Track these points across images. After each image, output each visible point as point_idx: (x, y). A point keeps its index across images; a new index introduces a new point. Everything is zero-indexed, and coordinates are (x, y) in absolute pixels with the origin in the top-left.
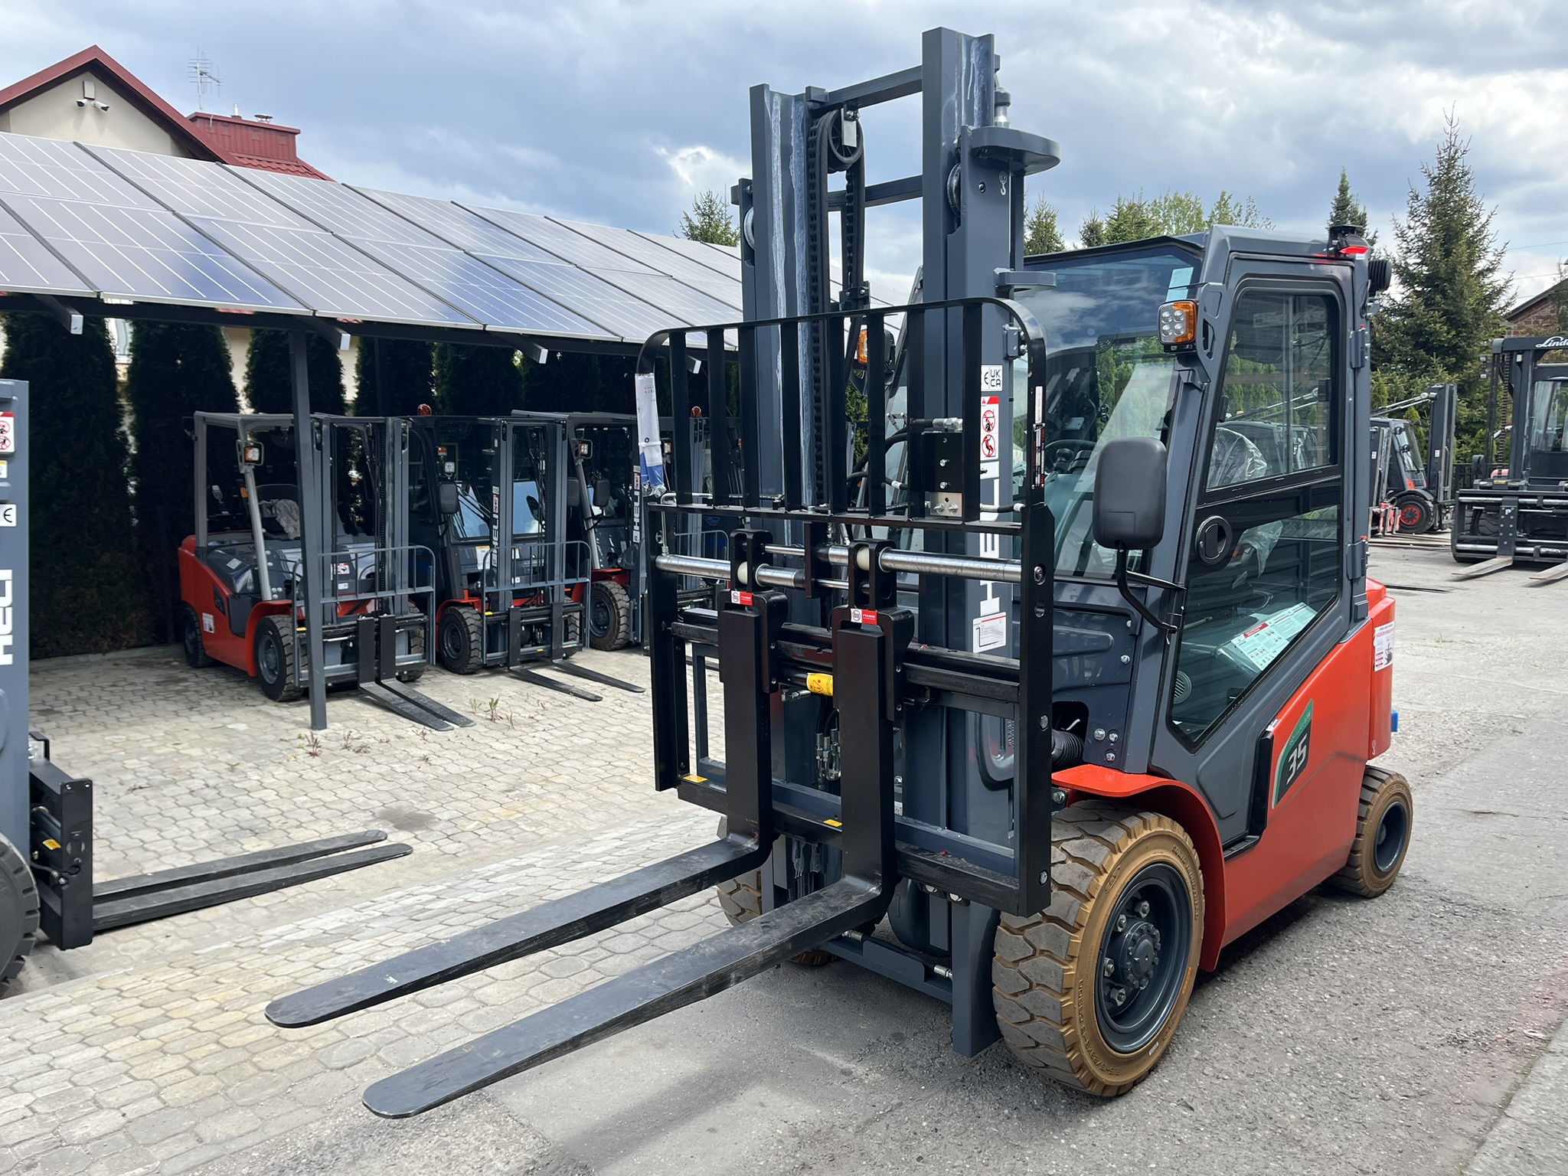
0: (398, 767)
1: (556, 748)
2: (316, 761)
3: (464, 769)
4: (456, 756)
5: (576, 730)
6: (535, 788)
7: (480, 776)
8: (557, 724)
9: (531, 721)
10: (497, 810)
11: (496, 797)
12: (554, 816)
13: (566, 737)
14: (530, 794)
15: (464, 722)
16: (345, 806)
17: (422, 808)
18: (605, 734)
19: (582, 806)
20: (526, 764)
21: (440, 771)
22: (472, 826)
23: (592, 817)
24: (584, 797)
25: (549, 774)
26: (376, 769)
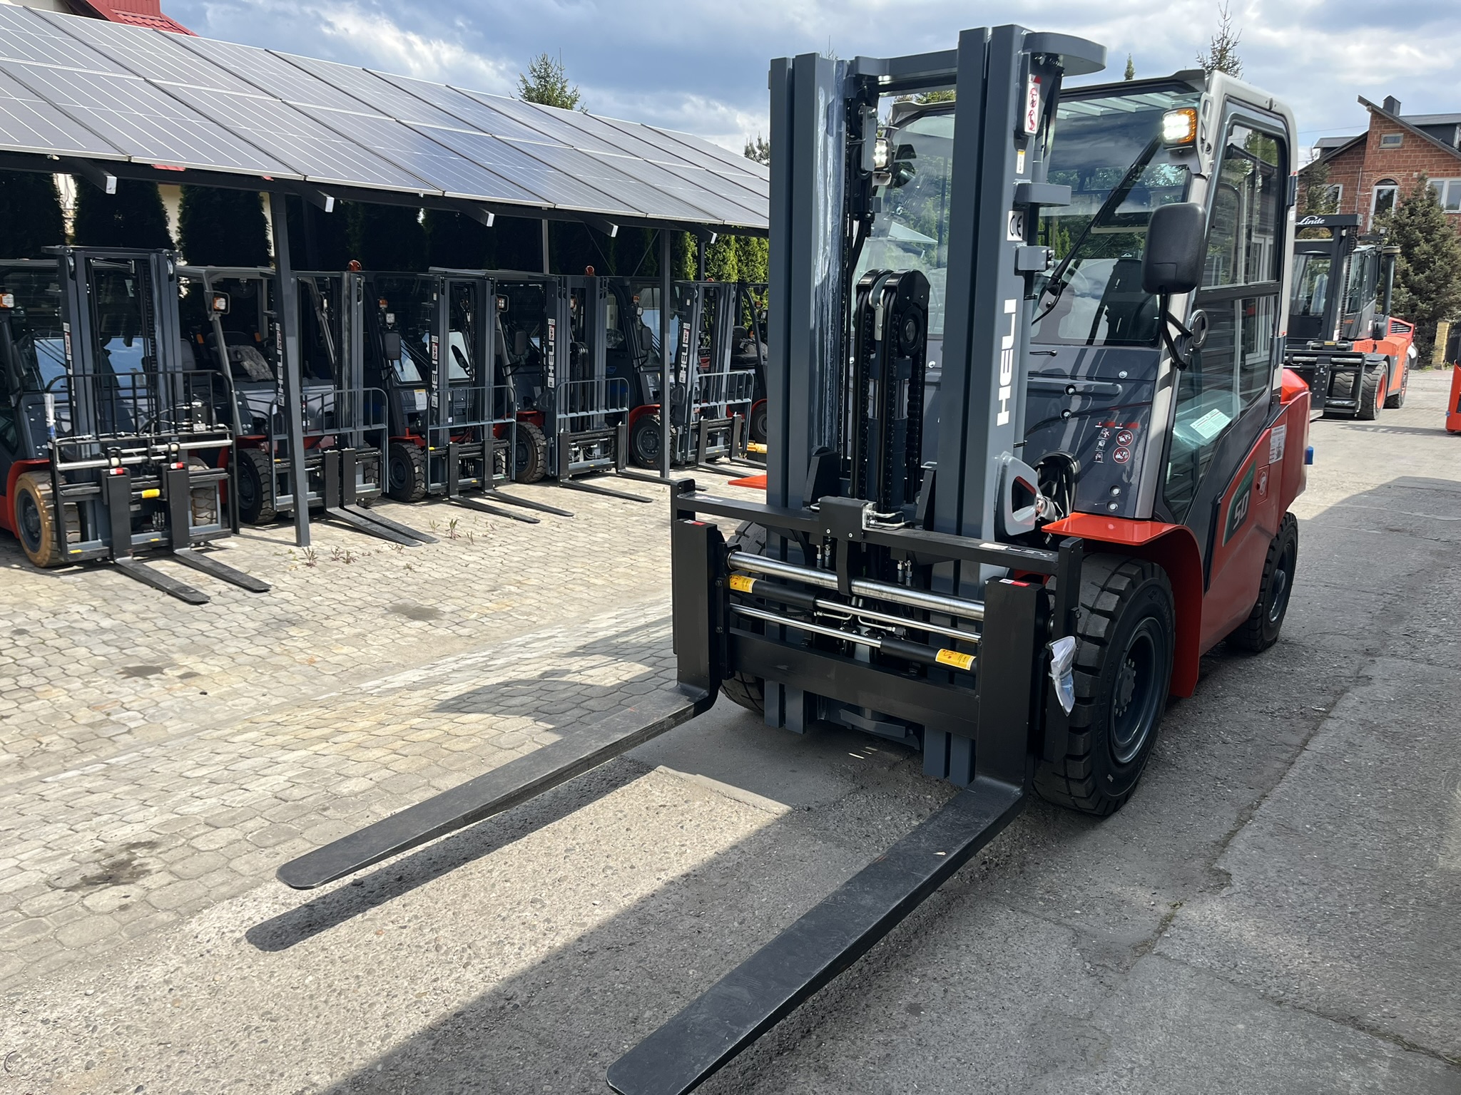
0: (387, 573)
1: (516, 559)
2: (314, 570)
3: (446, 575)
4: (435, 566)
5: (527, 545)
6: (513, 589)
7: (461, 580)
8: (509, 541)
9: (485, 539)
10: (489, 604)
11: (484, 595)
12: (539, 608)
13: (522, 551)
14: (510, 593)
15: (430, 540)
16: (358, 603)
17: (428, 603)
18: (554, 548)
19: (558, 601)
20: (497, 571)
21: (426, 576)
22: (473, 616)
23: (570, 608)
24: (556, 595)
25: (519, 578)
26: (370, 576)
